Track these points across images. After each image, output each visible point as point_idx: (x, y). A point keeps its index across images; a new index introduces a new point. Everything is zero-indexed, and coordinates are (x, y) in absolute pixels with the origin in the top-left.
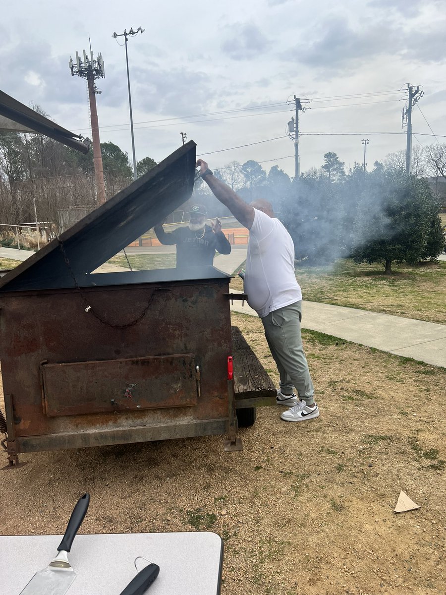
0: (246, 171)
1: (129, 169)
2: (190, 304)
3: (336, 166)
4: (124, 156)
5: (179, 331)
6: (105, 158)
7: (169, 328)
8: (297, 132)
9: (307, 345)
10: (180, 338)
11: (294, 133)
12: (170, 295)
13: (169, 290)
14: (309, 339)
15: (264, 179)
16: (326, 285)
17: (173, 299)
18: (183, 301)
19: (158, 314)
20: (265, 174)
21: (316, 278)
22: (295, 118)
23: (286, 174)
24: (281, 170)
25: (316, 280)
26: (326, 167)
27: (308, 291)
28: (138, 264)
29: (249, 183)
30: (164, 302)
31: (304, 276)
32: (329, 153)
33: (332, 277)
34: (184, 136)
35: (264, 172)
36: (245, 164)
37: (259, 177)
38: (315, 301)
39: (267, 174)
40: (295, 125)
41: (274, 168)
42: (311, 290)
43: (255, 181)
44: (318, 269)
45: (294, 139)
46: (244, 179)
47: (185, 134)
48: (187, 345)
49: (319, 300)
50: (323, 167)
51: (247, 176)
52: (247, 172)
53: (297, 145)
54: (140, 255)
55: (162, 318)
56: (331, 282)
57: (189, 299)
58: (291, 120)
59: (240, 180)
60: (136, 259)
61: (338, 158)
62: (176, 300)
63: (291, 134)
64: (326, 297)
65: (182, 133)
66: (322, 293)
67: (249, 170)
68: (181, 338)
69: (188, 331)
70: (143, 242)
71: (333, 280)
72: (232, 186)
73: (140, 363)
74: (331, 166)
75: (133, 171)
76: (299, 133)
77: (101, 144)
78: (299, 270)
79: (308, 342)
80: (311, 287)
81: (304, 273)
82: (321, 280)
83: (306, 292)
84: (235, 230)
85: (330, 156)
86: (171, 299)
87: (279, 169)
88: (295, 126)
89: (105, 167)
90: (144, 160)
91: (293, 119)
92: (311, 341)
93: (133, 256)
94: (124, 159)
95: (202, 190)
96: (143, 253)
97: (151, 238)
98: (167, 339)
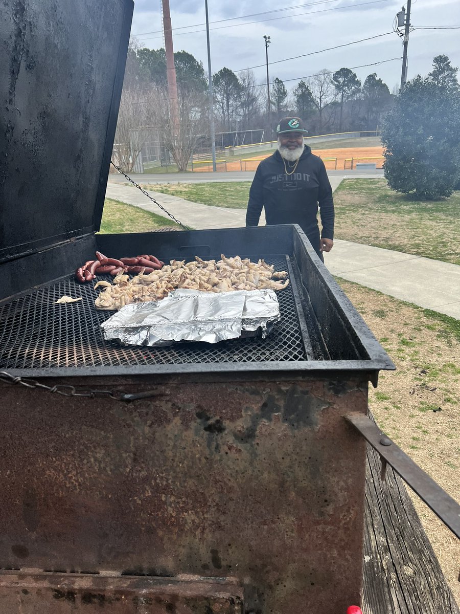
0: (337, 81)
1: (204, 83)
2: (231, 439)
3: (446, 73)
4: (200, 67)
5: (196, 513)
6: (179, 70)
7: (165, 503)
8: (408, 25)
9: (439, 344)
10: (198, 532)
11: (404, 27)
12: (166, 407)
13: (162, 395)
14: (439, 331)
15: (358, 91)
16: (445, 230)
17: (177, 421)
18: (209, 428)
19: (129, 461)
20: (360, 84)
21: (429, 219)
22: (406, 8)
23: (385, 85)
24: (380, 79)
25: (431, 223)
26: (435, 75)
27: (423, 240)
28: (207, 194)
29: (340, 96)
30: (147, 429)
31: (414, 215)
32: (440, 56)
33: (452, 219)
34: (268, 40)
35: (358, 83)
36: (337, 73)
37: (353, 88)
38: (438, 259)
39: (363, 84)
40: (406, 16)
41: (371, 77)
42: (428, 239)
43: (347, 93)
44: (429, 206)
45: (403, 35)
46: (335, 92)
47: (269, 38)
48: (221, 556)
49: (442, 258)
50: (430, 75)
51: (338, 87)
52: (339, 82)
53: (406, 44)
54: (211, 183)
55: (144, 473)
56: (451, 226)
57: (226, 423)
58: (401, 10)
59: (329, 92)
60: (206, 189)
61: (449, 63)
62: (185, 424)
63: (400, 28)
64: (452, 252)
65: (265, 37)
66: (444, 244)
67: (341, 80)
68: (203, 532)
69: (222, 518)
70: (217, 166)
71: (454, 223)
72: (321, 100)
73: (78, 596)
74: (440, 73)
75: (208, 83)
76: (410, 28)
77: (175, 54)
78: (405, 207)
79: (439, 336)
80: (426, 234)
81: (412, 212)
82: (437, 222)
83: (420, 242)
84: (321, 152)
85: (441, 60)
86: (169, 421)
87: (377, 78)
88: (405, 18)
89: (179, 79)
90: (221, 72)
91: (403, 9)
92: (443, 334)
93: (204, 184)
94: (200, 70)
95: (286, 106)
96: (215, 181)
97: (225, 162)
98: (161, 533)
